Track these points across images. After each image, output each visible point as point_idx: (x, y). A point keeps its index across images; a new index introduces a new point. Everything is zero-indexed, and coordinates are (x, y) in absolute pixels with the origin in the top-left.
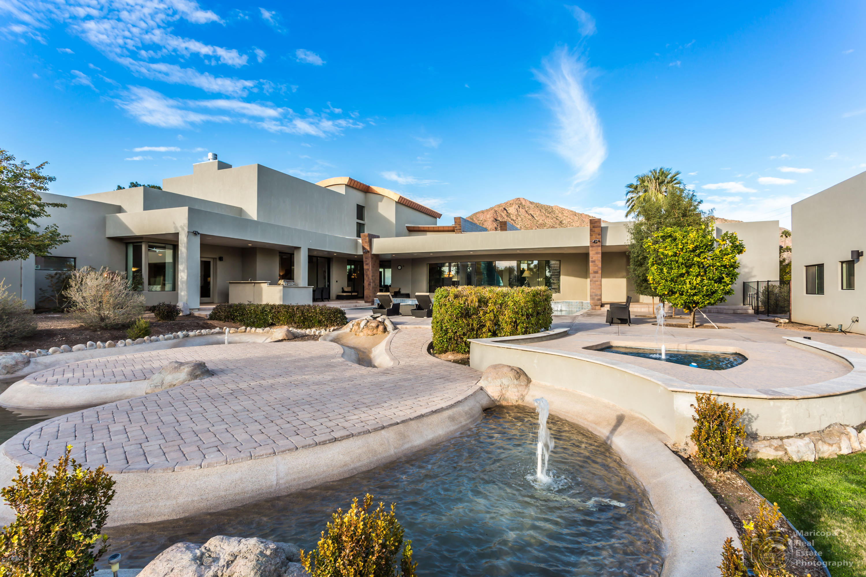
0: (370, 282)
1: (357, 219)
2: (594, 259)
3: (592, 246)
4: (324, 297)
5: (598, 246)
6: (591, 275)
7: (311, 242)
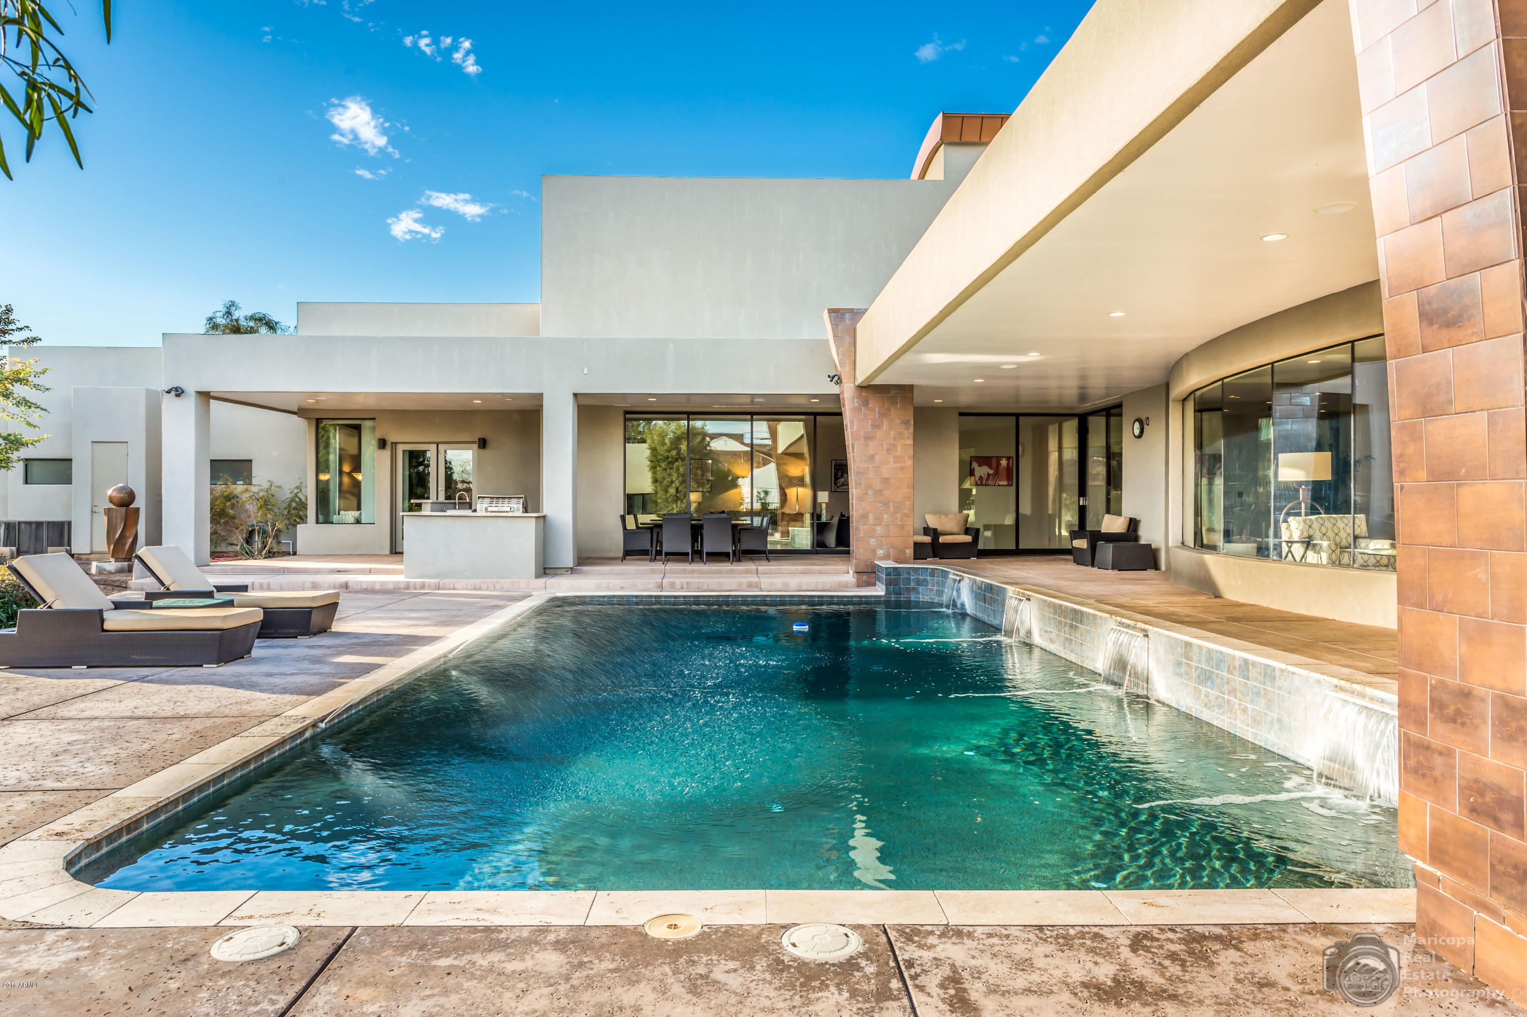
7: (586, 371)
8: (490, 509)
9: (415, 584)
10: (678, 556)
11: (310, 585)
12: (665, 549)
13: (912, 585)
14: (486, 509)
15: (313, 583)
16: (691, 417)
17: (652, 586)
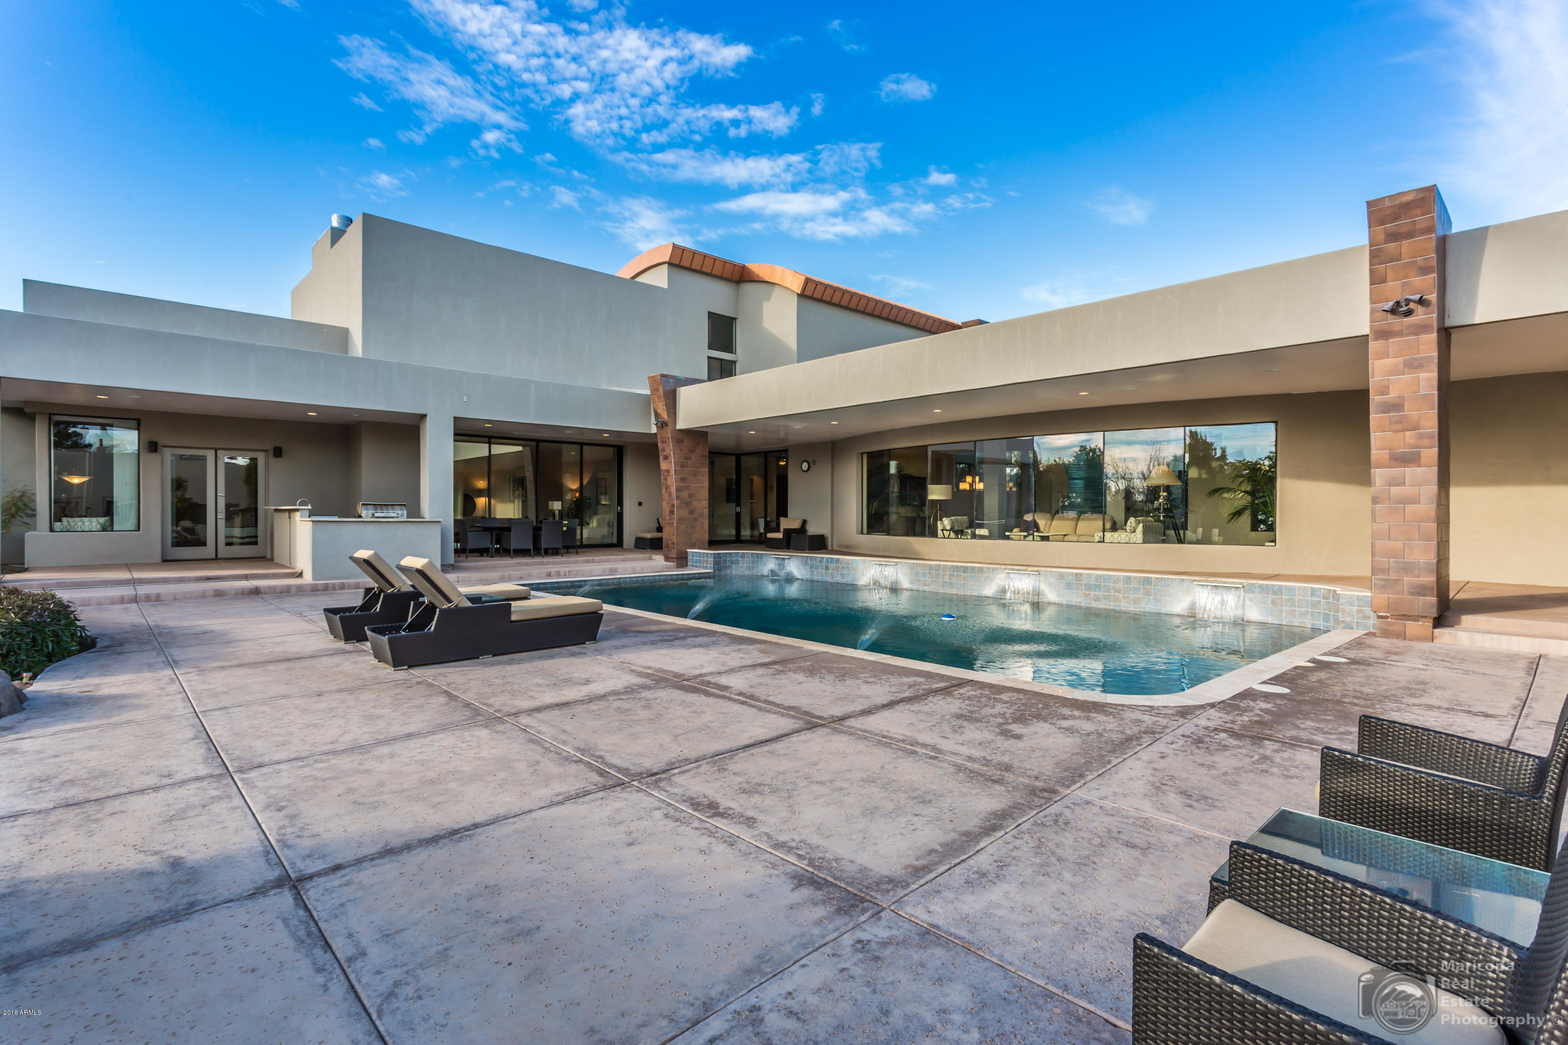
0: (673, 506)
1: (711, 347)
2: (1393, 394)
3: (1382, 334)
4: (544, 545)
5: (1423, 328)
6: (1379, 475)
7: (465, 399)
8: (376, 515)
9: (334, 585)
10: (522, 552)
11: (212, 593)
12: (513, 547)
13: (728, 564)
14: (373, 515)
15: (216, 590)
16: (493, 440)
17: (543, 575)
